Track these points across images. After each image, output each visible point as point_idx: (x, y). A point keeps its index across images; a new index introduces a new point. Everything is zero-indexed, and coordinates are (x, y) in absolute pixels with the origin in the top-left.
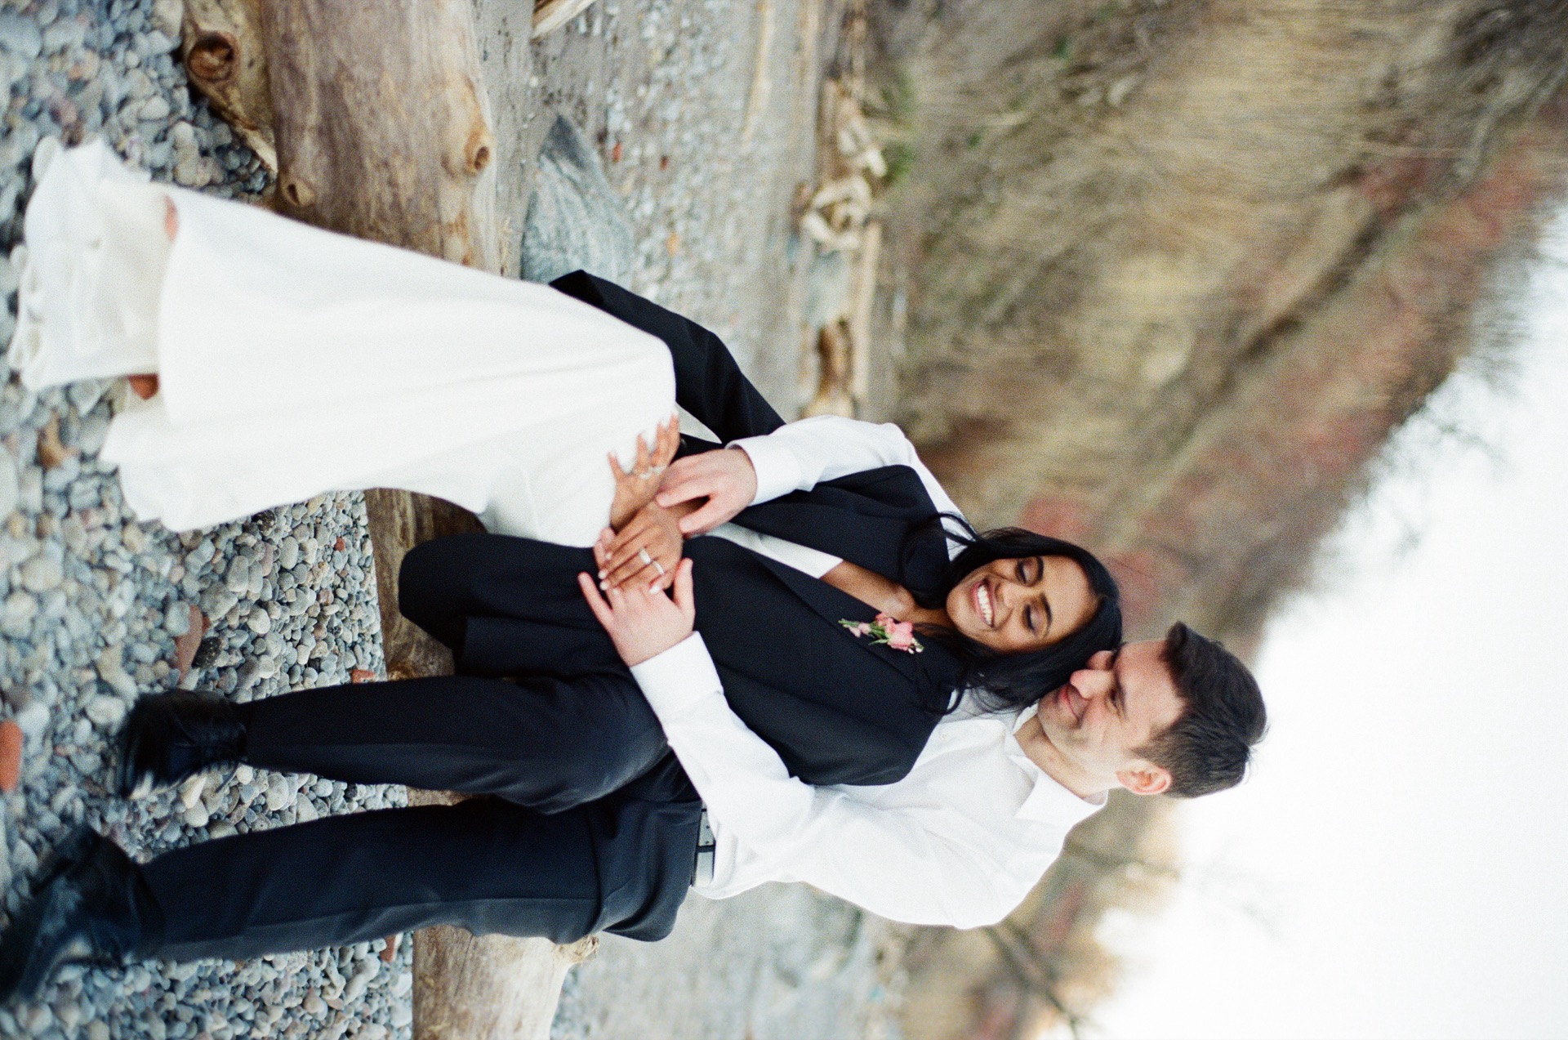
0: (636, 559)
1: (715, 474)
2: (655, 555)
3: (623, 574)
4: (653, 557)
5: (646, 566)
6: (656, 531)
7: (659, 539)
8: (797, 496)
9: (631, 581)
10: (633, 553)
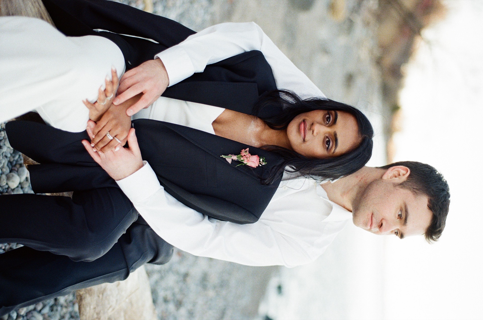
0: (105, 138)
1: (145, 80)
2: (115, 135)
3: (101, 145)
4: (114, 136)
5: (111, 140)
6: (114, 122)
7: (116, 126)
8: (196, 76)
9: (106, 148)
10: (104, 135)
